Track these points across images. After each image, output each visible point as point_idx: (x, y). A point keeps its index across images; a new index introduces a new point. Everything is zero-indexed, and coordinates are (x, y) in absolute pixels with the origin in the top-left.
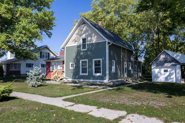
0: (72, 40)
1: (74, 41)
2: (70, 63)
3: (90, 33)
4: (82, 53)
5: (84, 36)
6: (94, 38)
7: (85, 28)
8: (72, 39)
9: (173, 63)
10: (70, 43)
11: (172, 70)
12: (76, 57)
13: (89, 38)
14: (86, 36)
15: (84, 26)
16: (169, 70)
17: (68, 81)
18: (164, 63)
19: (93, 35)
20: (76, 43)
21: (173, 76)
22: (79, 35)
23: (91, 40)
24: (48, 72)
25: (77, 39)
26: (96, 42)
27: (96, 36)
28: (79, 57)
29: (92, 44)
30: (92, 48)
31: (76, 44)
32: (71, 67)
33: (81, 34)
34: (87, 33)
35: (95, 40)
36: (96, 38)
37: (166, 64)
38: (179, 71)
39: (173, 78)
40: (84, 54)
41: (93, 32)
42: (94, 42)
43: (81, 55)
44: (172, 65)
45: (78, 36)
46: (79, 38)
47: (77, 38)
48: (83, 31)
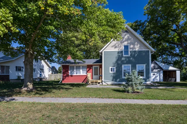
0: (112, 46)
1: (114, 47)
2: (110, 68)
3: (132, 41)
4: (123, 59)
5: (126, 43)
6: (137, 46)
7: (127, 36)
8: (112, 44)
9: (159, 70)
10: (109, 48)
11: (157, 74)
12: (117, 62)
13: (131, 45)
14: (128, 43)
15: (126, 34)
16: (155, 73)
17: (107, 84)
18: (154, 69)
19: (136, 44)
20: (116, 48)
21: (158, 78)
22: (120, 41)
23: (133, 48)
24: (66, 77)
25: (117, 46)
26: (140, 50)
27: (139, 45)
28: (120, 62)
29: (135, 51)
30: (135, 55)
31: (117, 50)
32: (111, 71)
33: (123, 41)
34: (129, 41)
35: (138, 48)
36: (138, 46)
37: (155, 70)
38: (162, 75)
39: (157, 79)
40: (126, 60)
41: (135, 41)
42: (137, 50)
43: (123, 60)
44: (158, 71)
45: (119, 43)
46: (120, 44)
47: (117, 44)
48: (125, 39)
